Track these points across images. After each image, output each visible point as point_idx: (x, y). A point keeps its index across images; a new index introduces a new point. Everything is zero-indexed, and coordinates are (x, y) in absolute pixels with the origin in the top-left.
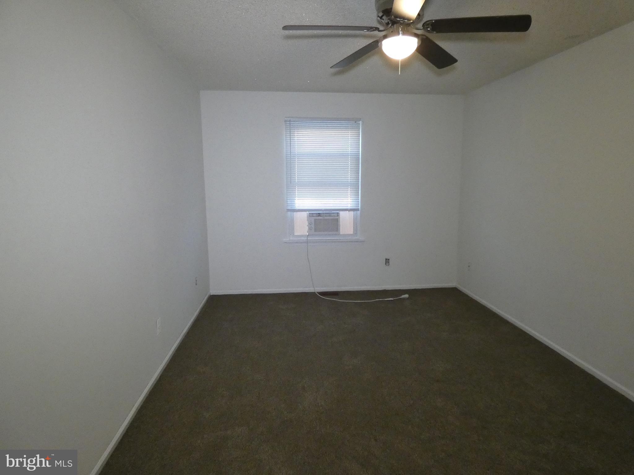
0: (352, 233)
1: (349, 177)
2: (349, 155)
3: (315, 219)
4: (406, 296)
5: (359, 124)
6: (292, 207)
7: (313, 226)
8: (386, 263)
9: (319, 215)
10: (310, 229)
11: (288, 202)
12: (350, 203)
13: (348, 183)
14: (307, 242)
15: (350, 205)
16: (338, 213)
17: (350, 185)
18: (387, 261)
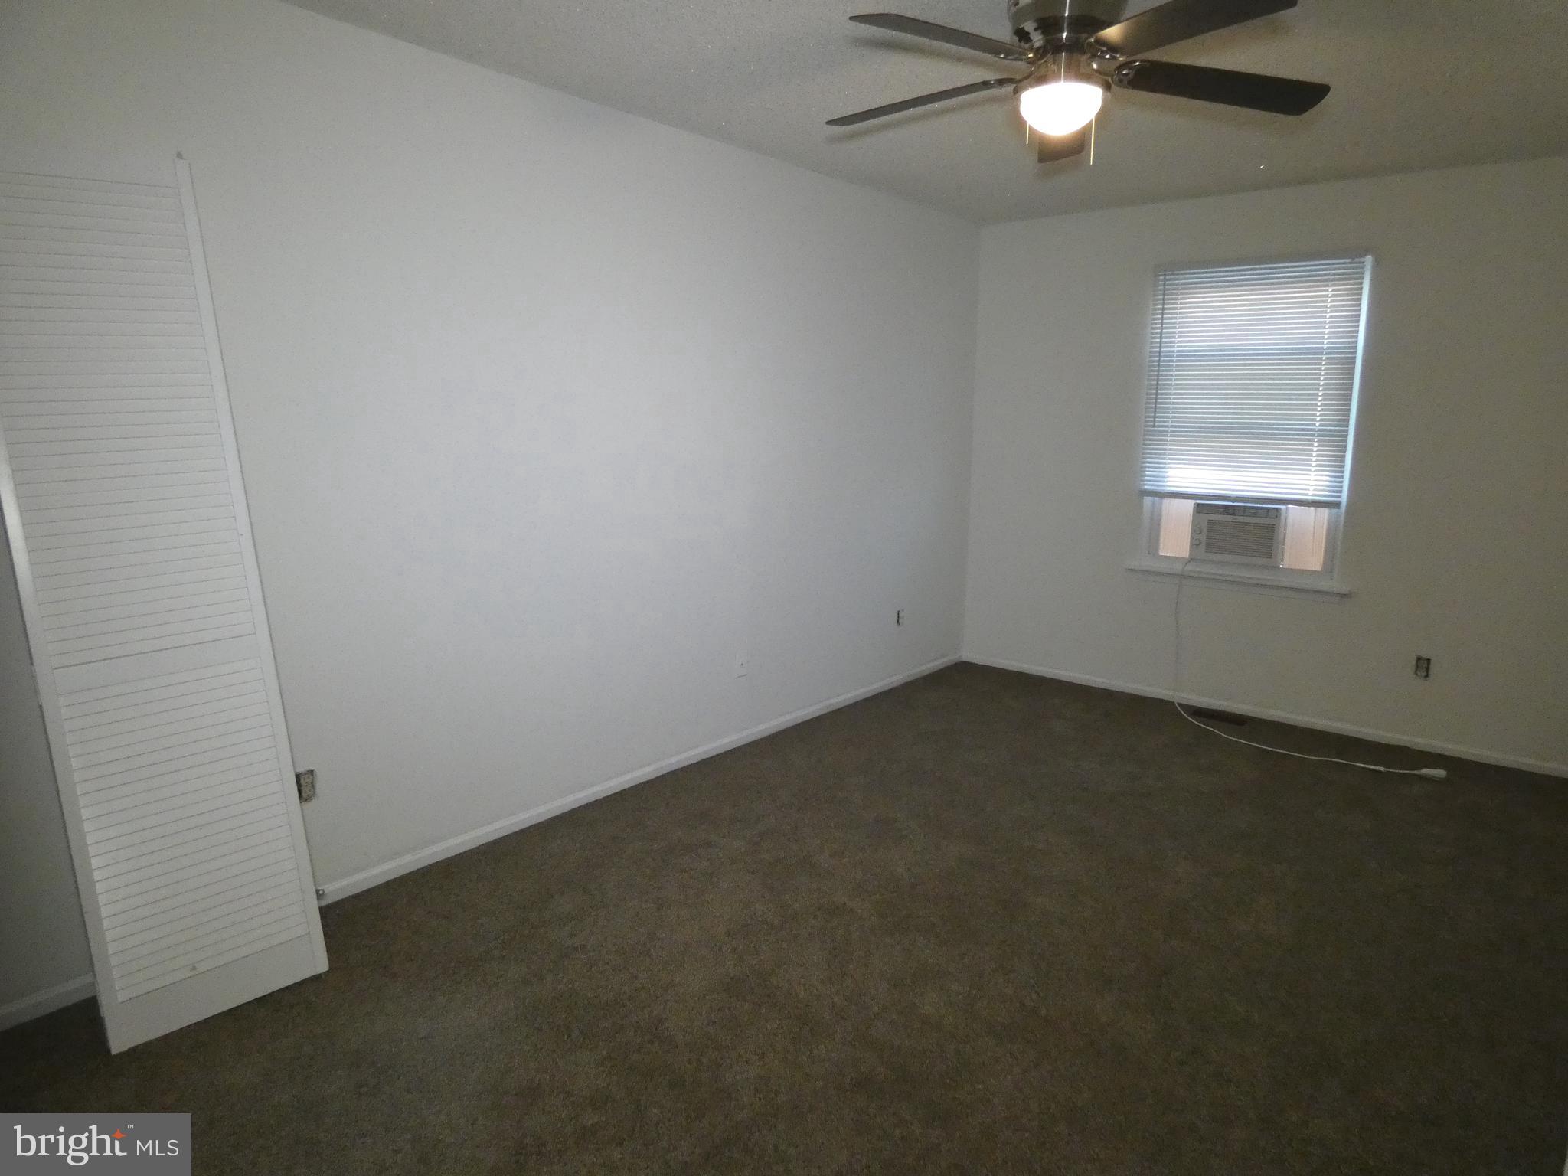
0: (1318, 568)
1: (1319, 414)
2: (1322, 353)
3: (1210, 522)
4: (1440, 773)
5: (1361, 265)
6: (1158, 486)
7: (1203, 538)
8: (1416, 671)
9: (1227, 510)
10: (1195, 545)
11: (1147, 473)
12: (1315, 485)
13: (1314, 430)
14: (1182, 576)
15: (1315, 490)
16: (1277, 509)
17: (1319, 435)
18: (1423, 666)
